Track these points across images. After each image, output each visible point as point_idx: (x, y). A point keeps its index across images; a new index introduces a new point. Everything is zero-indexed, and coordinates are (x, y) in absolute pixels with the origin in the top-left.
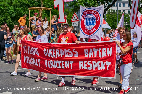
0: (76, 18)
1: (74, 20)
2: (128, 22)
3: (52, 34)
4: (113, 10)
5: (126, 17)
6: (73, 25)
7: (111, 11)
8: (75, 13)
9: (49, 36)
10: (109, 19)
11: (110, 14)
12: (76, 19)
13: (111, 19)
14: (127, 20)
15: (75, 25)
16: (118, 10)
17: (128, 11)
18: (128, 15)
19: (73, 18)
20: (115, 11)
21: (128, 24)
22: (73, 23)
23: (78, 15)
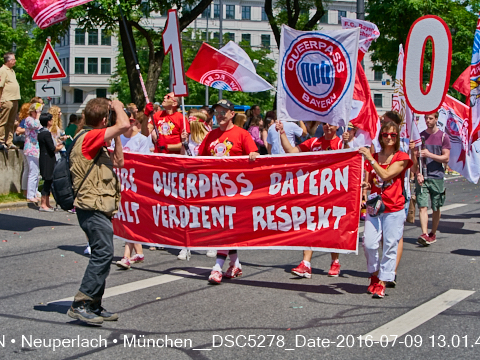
0: (53, 64)
1: (45, 74)
4: (204, 34)
5: (256, 61)
6: (39, 93)
7: (193, 37)
8: (48, 46)
11: (192, 50)
12: (54, 70)
15: (49, 93)
16: (224, 32)
17: (263, 37)
18: (264, 54)
19: (43, 65)
20: (212, 37)
22: (39, 85)
23: (64, 52)
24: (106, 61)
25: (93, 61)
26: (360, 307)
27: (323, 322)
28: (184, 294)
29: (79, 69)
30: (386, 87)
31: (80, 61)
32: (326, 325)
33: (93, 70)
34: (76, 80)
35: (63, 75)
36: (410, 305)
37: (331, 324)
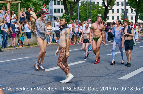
2: (102, 14)
3: (22, 27)
4: (87, 2)
5: (100, 9)
7: (84, 3)
8: (44, 6)
9: (19, 29)
10: (83, 11)
13: (84, 10)
14: (101, 12)
16: (92, 1)
17: (102, 2)
18: (102, 7)
20: (89, 3)
21: (102, 15)
23: (51, 7)
24: (62, 9)
25: (59, 9)
26: (120, 71)
27: (110, 75)
28: (75, 68)
29: (55, 12)
30: (133, 14)
31: (55, 9)
32: (111, 75)
33: (59, 12)
34: (55, 14)
35: (48, 13)
36: (133, 70)
37: (112, 75)
